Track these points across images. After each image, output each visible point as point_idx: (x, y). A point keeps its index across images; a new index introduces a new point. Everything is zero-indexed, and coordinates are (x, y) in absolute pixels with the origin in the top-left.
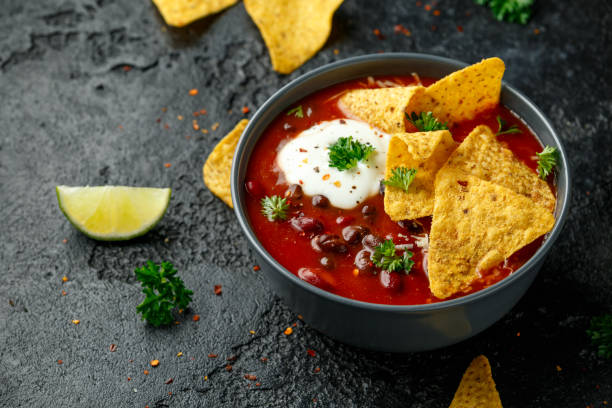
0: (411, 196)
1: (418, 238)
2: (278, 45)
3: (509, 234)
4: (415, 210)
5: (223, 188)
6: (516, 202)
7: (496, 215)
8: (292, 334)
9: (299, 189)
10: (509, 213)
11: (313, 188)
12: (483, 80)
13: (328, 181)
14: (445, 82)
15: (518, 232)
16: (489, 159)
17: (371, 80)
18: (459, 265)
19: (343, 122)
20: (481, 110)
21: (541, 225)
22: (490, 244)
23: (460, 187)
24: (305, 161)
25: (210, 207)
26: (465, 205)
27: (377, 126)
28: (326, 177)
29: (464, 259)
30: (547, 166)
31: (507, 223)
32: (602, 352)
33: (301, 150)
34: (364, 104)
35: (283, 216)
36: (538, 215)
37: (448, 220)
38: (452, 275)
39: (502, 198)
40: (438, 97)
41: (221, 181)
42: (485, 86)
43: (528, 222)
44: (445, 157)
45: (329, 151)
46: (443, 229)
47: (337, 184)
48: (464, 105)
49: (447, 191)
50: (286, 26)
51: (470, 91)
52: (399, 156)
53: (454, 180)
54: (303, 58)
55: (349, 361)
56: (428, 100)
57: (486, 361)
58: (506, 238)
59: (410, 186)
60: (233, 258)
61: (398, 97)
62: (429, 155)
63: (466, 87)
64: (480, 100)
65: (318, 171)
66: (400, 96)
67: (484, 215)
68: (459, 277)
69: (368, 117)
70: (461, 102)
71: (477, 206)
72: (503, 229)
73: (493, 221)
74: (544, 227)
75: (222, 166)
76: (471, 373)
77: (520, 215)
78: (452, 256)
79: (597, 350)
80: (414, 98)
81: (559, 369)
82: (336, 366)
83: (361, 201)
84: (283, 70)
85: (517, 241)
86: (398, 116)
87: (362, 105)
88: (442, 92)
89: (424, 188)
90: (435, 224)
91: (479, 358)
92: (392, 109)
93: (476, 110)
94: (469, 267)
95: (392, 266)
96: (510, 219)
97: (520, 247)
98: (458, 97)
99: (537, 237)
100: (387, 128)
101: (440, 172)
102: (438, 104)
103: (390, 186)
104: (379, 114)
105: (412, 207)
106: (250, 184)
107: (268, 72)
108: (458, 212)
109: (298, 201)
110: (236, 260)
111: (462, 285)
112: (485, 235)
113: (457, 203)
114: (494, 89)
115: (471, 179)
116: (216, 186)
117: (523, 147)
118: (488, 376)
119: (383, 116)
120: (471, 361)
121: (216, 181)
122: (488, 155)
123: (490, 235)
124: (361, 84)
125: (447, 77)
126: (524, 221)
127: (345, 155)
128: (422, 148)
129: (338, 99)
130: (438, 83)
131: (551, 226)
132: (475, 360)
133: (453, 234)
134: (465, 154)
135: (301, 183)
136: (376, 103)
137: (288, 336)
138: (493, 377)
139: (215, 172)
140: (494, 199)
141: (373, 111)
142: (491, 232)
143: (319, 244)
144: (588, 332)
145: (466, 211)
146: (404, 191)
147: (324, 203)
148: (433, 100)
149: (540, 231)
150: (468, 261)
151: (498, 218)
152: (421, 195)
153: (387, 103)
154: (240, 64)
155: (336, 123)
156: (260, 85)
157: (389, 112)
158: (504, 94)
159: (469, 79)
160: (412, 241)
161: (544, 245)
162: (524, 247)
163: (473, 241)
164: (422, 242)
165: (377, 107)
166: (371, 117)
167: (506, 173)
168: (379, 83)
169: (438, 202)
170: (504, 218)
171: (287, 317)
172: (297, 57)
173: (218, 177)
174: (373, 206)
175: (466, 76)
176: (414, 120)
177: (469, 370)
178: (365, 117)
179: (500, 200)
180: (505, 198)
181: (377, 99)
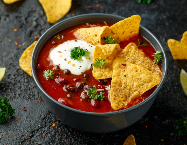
0: (103, 70)
1: (106, 87)
2: (49, 12)
3: (143, 85)
4: (105, 75)
5: (27, 68)
6: (145, 72)
7: (137, 77)
8: (55, 127)
9: (58, 67)
10: (142, 77)
11: (64, 67)
12: (132, 24)
13: (69, 64)
14: (117, 24)
15: (146, 84)
16: (135, 56)
17: (87, 24)
18: (122, 97)
19: (76, 41)
20: (131, 37)
21: (155, 81)
22: (135, 89)
23: (123, 66)
24: (61, 56)
25: (22, 76)
26: (125, 73)
27: (90, 42)
28: (69, 62)
29: (125, 95)
30: (158, 58)
31: (142, 80)
32: (179, 134)
33: (59, 52)
34: (85, 34)
35: (52, 78)
36: (154, 78)
37: (118, 79)
38: (120, 101)
39: (140, 71)
40: (114, 31)
41: (27, 65)
42: (133, 27)
43: (150, 81)
44: (117, 54)
45: (71, 52)
46: (116, 83)
47: (74, 65)
48: (125, 34)
49: (118, 68)
50: (53, 4)
51: (127, 28)
52: (99, 54)
53: (121, 64)
54: (60, 17)
55: (78, 137)
56: (110, 32)
57: (133, 137)
58: (141, 86)
59: (103, 66)
60: (31, 96)
61: (99, 31)
62: (110, 53)
63: (125, 27)
64: (131, 32)
65: (66, 60)
66: (99, 30)
67: (133, 78)
68: (123, 102)
69: (86, 39)
70: (123, 33)
71: (130, 74)
72: (140, 83)
73: (136, 80)
74: (156, 82)
75: (27, 59)
76: (127, 142)
77: (147, 77)
78: (119, 94)
79: (178, 133)
80: (105, 31)
81: (162, 140)
82: (73, 139)
83: (83, 72)
84: (52, 22)
85: (146, 88)
86: (99, 38)
87: (84, 34)
88: (116, 29)
89: (109, 67)
90: (113, 81)
91: (130, 135)
92: (96, 36)
93: (130, 36)
94: (127, 98)
95: (96, 98)
96: (143, 79)
97: (147, 90)
98: (122, 31)
99: (154, 86)
100: (94, 43)
101: (115, 60)
102: (114, 34)
103: (95, 66)
104: (90, 38)
105: (103, 75)
106: (39, 65)
107: (45, 23)
108: (122, 76)
109: (58, 72)
110: (33, 97)
111: (123, 105)
112: (133, 85)
113: (122, 73)
114: (136, 28)
115: (127, 63)
116: (24, 67)
117: (148, 51)
118: (134, 142)
119: (92, 38)
120: (127, 137)
121: (25, 66)
122: (135, 54)
123: (135, 86)
124: (83, 26)
125: (117, 23)
126: (149, 80)
127: (77, 54)
128: (108, 50)
129: (74, 31)
130: (114, 25)
131: (159, 82)
132: (129, 137)
133: (120, 85)
134: (125, 54)
135: (59, 65)
136: (90, 33)
137: (53, 127)
138: (136, 143)
139: (24, 62)
140: (137, 71)
141: (88, 37)
142: (135, 84)
143: (66, 89)
144: (174, 126)
145: (125, 76)
146: (101, 68)
147: (69, 72)
148: (112, 32)
149: (155, 84)
150: (126, 96)
151: (138, 79)
152: (107, 70)
153: (94, 33)
154: (34, 19)
155: (73, 41)
156: (42, 28)
157: (95, 37)
158: (141, 30)
159: (126, 24)
160: (104, 88)
161: (157, 89)
162: (148, 90)
163: (128, 88)
164: (108, 88)
165: (90, 35)
166: (87, 39)
167: (141, 61)
168: (91, 25)
169: (114, 72)
170: (141, 79)
171: (53, 120)
172: (57, 17)
173: (25, 64)
174: (88, 74)
175: (125, 22)
176: (105, 40)
177: (126, 140)
178: (85, 39)
179: (139, 71)
180: (141, 71)
181: (90, 32)
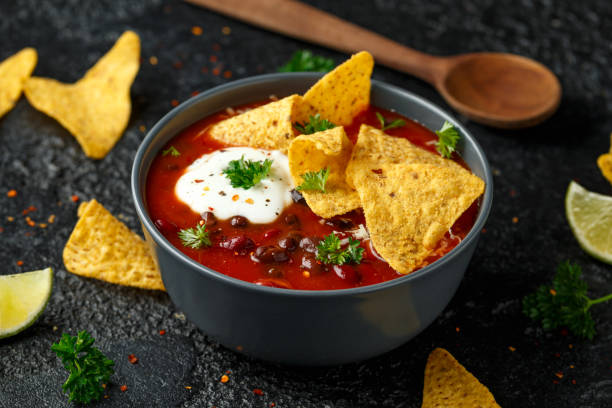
0: (330, 195)
1: (355, 231)
3: (444, 205)
4: (340, 206)
5: (94, 264)
6: (440, 174)
7: (424, 191)
8: (229, 381)
9: (211, 215)
10: (437, 185)
11: (225, 211)
12: (354, 79)
13: (238, 201)
14: (320, 86)
15: (451, 202)
16: (390, 148)
18: (406, 245)
19: (222, 151)
20: (355, 115)
21: (472, 189)
22: (429, 218)
23: (376, 175)
24: (207, 189)
25: (84, 291)
26: (389, 190)
27: (261, 146)
28: (235, 198)
29: (408, 239)
30: (450, 143)
31: (437, 195)
33: (197, 181)
34: (240, 128)
37: (379, 206)
38: (403, 255)
39: (424, 174)
40: (316, 104)
41: (92, 259)
42: (357, 86)
43: (458, 191)
44: (349, 152)
46: (378, 215)
47: (250, 201)
48: (340, 109)
49: (365, 181)
51: (343, 93)
52: (301, 164)
53: (368, 170)
56: (307, 108)
57: (444, 351)
58: (442, 209)
59: (326, 187)
61: (278, 110)
62: (339, 148)
63: (339, 89)
64: (353, 103)
65: (223, 194)
66: (282, 109)
67: (412, 194)
68: (410, 256)
69: (248, 140)
70: (336, 107)
71: (401, 188)
72: (436, 202)
73: (424, 197)
74: (475, 191)
75: (89, 242)
76: (432, 367)
77: (449, 184)
78: (395, 238)
80: (295, 106)
81: (512, 349)
83: (279, 212)
85: (454, 209)
86: (285, 126)
87: (238, 129)
88: (319, 97)
90: (367, 213)
92: (275, 123)
93: (351, 114)
94: (416, 245)
95: (342, 260)
96: (439, 191)
97: (459, 214)
98: (332, 101)
99: (473, 201)
100: (273, 144)
101: (350, 167)
102: (317, 111)
103: (306, 191)
104: (260, 133)
105: (337, 204)
106: (159, 221)
107: (80, 161)
108: (386, 198)
109: (216, 228)
110: (136, 331)
111: (416, 261)
112: (421, 211)
113: (380, 190)
114: (364, 88)
115: (383, 167)
116: (86, 266)
117: (420, 135)
119: (266, 133)
121: (85, 262)
122: (388, 145)
123: (425, 210)
124: (222, 116)
125: (320, 82)
126: (454, 189)
127: (244, 176)
128: (330, 143)
130: (313, 89)
131: (482, 188)
133: (388, 219)
134: (366, 147)
135: (212, 209)
136: (254, 123)
137: (226, 384)
139: (81, 252)
140: (416, 177)
141: (253, 133)
142: (426, 208)
143: (256, 257)
144: (525, 312)
145: (392, 195)
146: (322, 192)
147: (243, 222)
148: (312, 108)
149: (474, 196)
150: (413, 240)
151: (427, 194)
152: (339, 193)
153: (267, 120)
155: (217, 154)
156: (77, 174)
157: (272, 128)
159: (341, 80)
160: (349, 235)
162: (463, 214)
163: (411, 220)
164: (360, 233)
165: (256, 127)
166: (251, 139)
167: (412, 157)
168: (240, 112)
169: (362, 192)
170: (434, 192)
172: (105, 140)
173: (85, 257)
174: (297, 216)
175: (339, 77)
176: (301, 125)
178: (245, 142)
179: (422, 176)
180: (426, 173)
181: (252, 119)
